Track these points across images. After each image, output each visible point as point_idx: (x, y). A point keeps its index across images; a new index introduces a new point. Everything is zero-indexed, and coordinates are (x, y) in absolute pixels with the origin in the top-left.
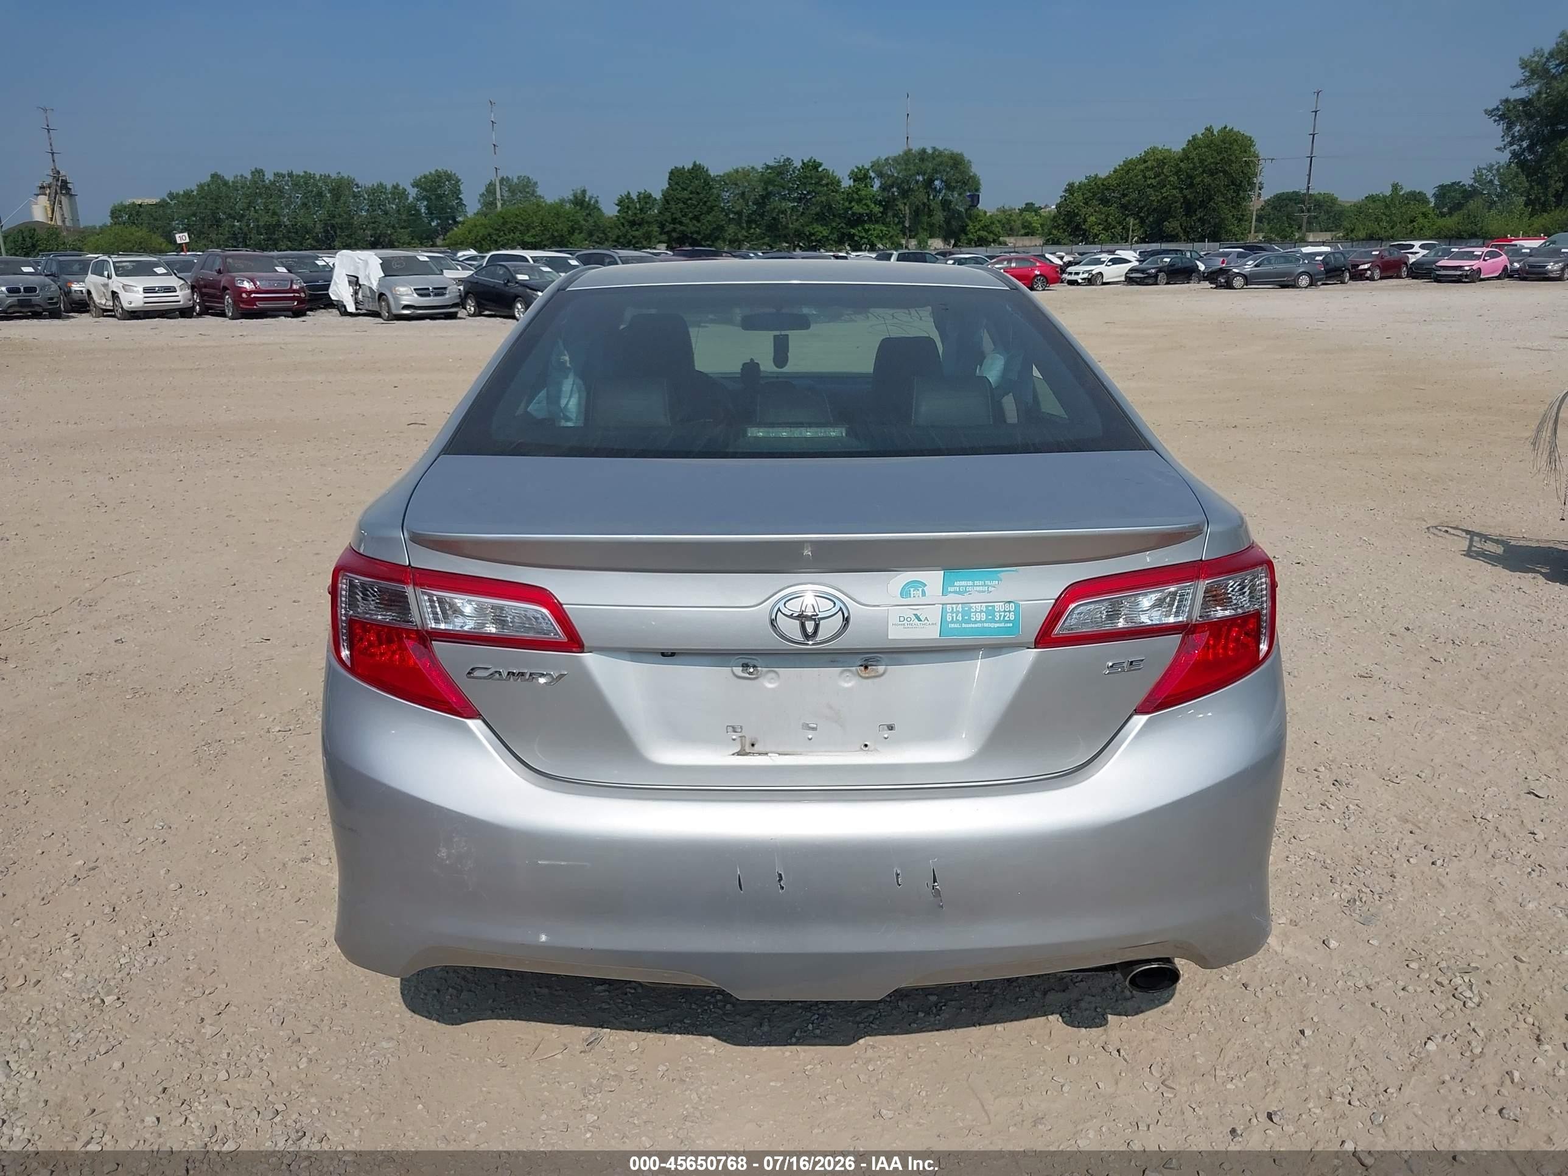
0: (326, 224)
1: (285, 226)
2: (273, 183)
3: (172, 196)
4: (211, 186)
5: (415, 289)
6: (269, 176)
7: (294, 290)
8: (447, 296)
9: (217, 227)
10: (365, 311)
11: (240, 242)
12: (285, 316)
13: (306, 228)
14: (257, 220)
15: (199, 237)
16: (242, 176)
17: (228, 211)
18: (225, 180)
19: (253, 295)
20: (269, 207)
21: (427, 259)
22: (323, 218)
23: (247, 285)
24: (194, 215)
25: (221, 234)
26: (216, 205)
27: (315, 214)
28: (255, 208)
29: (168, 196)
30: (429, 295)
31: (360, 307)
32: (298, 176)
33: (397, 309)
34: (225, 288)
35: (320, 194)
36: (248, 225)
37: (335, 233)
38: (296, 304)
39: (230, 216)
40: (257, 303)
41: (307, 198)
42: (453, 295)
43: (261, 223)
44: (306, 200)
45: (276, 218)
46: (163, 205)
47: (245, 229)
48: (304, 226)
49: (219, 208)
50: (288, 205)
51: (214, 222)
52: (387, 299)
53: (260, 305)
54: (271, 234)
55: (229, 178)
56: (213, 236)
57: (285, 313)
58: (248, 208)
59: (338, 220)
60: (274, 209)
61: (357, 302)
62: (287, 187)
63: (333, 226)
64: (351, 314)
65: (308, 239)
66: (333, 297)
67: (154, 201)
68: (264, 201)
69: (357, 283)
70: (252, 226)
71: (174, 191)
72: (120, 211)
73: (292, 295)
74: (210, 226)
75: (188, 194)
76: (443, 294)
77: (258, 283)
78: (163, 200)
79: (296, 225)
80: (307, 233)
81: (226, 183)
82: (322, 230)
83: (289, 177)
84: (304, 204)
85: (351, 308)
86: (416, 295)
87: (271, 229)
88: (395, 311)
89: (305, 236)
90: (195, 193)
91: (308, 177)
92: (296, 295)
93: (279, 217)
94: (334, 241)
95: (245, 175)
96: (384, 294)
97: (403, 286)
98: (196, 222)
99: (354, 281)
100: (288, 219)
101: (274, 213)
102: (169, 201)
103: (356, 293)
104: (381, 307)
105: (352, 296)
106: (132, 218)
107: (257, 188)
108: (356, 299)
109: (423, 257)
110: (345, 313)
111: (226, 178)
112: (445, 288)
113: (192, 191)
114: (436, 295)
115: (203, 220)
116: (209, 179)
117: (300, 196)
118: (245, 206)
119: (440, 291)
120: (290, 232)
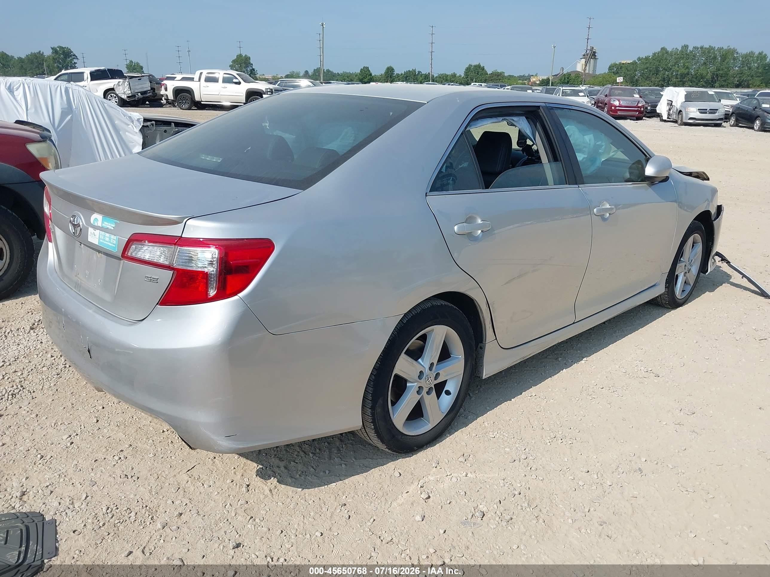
0: (714, 74)
1: (691, 75)
2: (691, 52)
3: (639, 59)
4: (659, 54)
5: (698, 109)
6: (690, 48)
7: (639, 106)
8: (717, 114)
9: (656, 75)
10: (672, 120)
11: (665, 82)
12: (630, 120)
13: (702, 76)
14: (678, 71)
15: (646, 80)
16: (676, 48)
17: (664, 66)
18: (667, 51)
19: (618, 108)
20: (686, 64)
21: (713, 93)
22: (712, 71)
23: (617, 103)
24: (647, 68)
25: (657, 78)
26: (659, 64)
27: (709, 68)
28: (678, 65)
29: (637, 59)
30: (706, 113)
31: (670, 117)
32: (705, 48)
33: (686, 120)
34: (606, 104)
35: (715, 58)
36: (672, 73)
37: (717, 78)
38: (637, 113)
39: (664, 69)
40: (618, 112)
41: (707, 60)
42: (720, 114)
43: (679, 73)
44: (706, 61)
45: (687, 70)
46: (634, 63)
47: (670, 76)
48: (701, 75)
49: (660, 65)
50: (695, 64)
51: (656, 72)
52: (682, 114)
53: (619, 113)
54: (683, 79)
55: (669, 49)
56: (653, 79)
57: (631, 118)
58: (674, 66)
59: (721, 72)
60: (688, 66)
61: (669, 115)
62: (698, 54)
63: (717, 75)
64: (665, 121)
65: (702, 81)
66: (658, 111)
67: (629, 62)
68: (684, 61)
69: (671, 105)
70: (674, 74)
71: (641, 57)
72: (613, 66)
73: (637, 109)
74: (653, 74)
75: (647, 58)
76: (715, 113)
77: (621, 102)
78: (635, 61)
79: (697, 74)
80: (702, 78)
81: (667, 53)
82: (711, 77)
83: (700, 49)
84: (705, 63)
85: (665, 117)
86: (698, 113)
87: (683, 76)
88: (684, 121)
89: (700, 80)
90: (650, 58)
91: (711, 49)
92: (639, 109)
93: (689, 70)
94: (715, 83)
95: (678, 48)
96: (682, 111)
97: (693, 107)
98: (647, 72)
99: (670, 104)
100: (694, 71)
101: (687, 68)
102: (637, 61)
103: (670, 110)
104: (678, 118)
105: (667, 111)
106: (618, 70)
107: (683, 55)
108: (669, 113)
109: (711, 91)
110: (662, 120)
111: (668, 49)
112: (717, 110)
113: (650, 57)
114: (710, 113)
115: (650, 71)
116: (660, 50)
117: (704, 59)
118: (674, 64)
119: (713, 111)
120: (693, 78)
